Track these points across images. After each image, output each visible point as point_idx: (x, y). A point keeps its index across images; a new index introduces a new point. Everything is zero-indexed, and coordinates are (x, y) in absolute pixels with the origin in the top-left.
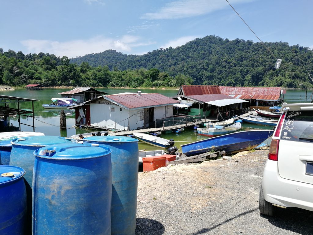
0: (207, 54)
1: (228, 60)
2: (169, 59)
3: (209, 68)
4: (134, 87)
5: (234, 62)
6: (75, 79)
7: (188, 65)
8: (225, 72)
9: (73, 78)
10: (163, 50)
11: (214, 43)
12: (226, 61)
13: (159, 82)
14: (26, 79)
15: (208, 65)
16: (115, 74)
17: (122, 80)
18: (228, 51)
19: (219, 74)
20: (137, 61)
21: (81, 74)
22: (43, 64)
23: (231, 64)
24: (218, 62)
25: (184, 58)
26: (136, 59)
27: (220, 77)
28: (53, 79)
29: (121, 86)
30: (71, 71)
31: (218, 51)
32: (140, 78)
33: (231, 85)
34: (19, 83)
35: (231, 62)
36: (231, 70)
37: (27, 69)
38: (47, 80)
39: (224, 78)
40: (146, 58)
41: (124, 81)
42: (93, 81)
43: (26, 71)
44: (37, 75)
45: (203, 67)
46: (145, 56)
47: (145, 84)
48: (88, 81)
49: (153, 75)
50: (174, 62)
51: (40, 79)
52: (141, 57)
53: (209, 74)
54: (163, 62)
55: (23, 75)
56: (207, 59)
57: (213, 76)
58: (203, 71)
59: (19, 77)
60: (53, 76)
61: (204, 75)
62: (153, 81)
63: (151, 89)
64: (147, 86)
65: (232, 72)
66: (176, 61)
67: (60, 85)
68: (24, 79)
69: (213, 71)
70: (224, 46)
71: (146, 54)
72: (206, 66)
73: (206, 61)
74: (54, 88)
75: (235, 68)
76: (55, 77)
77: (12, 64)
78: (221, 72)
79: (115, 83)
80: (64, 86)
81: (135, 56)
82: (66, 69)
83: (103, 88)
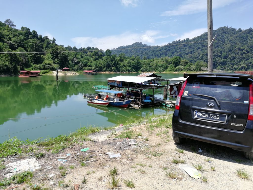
0: (220, 43)
1: (241, 47)
2: (186, 48)
3: (223, 55)
4: (160, 72)
5: (247, 49)
6: (115, 66)
7: (203, 53)
8: (238, 58)
9: (114, 65)
10: (181, 41)
11: (227, 33)
12: (239, 49)
13: (181, 67)
14: (82, 66)
15: (221, 52)
16: (145, 62)
17: (150, 66)
18: (241, 40)
19: (232, 60)
20: (159, 50)
21: (120, 62)
22: (93, 55)
23: (244, 51)
24: (231, 50)
25: (200, 47)
26: (158, 49)
27: (232, 62)
28: (100, 67)
29: (149, 71)
30: (112, 61)
31: (231, 40)
32: (165, 65)
33: (243, 69)
34: (78, 70)
35: (244, 49)
36: (244, 56)
37: (82, 59)
38: (96, 67)
39: (236, 63)
40: (167, 48)
41: (151, 67)
42: (128, 68)
43: (82, 60)
44: (89, 63)
45: (217, 54)
46: (166, 46)
47: (168, 69)
48: (125, 67)
49: (176, 62)
50: (191, 50)
51: (91, 67)
52: (162, 47)
53: (222, 60)
54: (181, 51)
55: (80, 64)
56: (220, 47)
57: (226, 62)
58: (216, 58)
59: (78, 65)
60: (100, 64)
61: (218, 61)
62: (176, 66)
63: (174, 73)
64: (170, 71)
65: (244, 58)
66: (193, 50)
67: (105, 71)
68: (81, 67)
69: (226, 57)
70: (237, 35)
71: (167, 45)
72: (220, 53)
73: (220, 49)
74: (101, 73)
75: (247, 54)
76: (102, 65)
77: (73, 56)
78: (234, 58)
79: (145, 69)
80: (108, 71)
81: (157, 47)
82: (109, 59)
83: (135, 73)
